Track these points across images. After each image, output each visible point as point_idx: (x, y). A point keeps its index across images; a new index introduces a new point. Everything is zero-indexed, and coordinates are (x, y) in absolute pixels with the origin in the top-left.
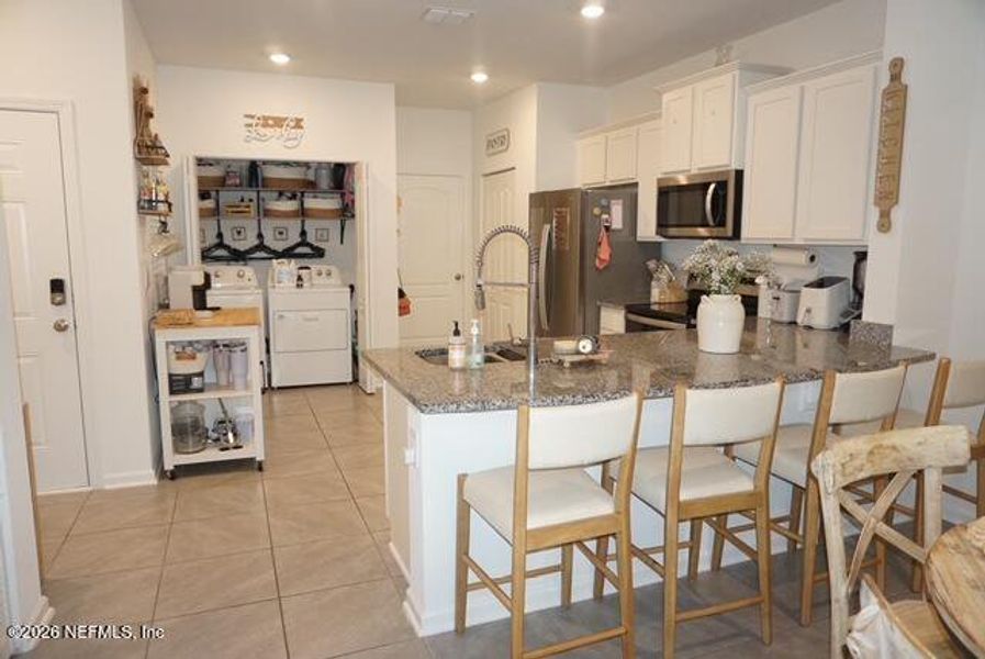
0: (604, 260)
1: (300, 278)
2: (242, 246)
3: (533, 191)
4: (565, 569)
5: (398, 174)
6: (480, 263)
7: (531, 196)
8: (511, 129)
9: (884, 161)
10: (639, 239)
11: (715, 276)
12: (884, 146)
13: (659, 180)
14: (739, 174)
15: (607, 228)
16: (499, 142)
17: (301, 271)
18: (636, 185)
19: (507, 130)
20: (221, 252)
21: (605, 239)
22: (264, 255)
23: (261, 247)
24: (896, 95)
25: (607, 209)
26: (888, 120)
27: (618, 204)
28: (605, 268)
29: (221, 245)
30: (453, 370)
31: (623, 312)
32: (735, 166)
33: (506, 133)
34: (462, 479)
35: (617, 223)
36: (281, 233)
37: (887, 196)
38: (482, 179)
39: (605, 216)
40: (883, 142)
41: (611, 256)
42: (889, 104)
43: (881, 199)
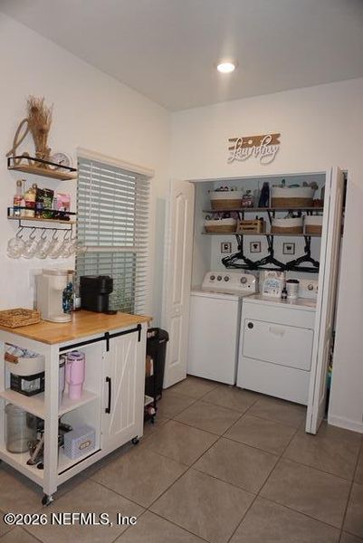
1: (285, 291)
2: (254, 258)
17: (288, 284)
20: (241, 262)
22: (273, 266)
23: (270, 259)
29: (240, 256)
36: (289, 248)
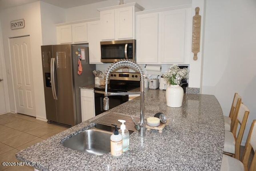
0: (81, 71)
3: (42, 45)
7: (42, 47)
8: (25, 19)
9: (195, 39)
10: (90, 63)
12: (194, 34)
13: (101, 42)
15: (81, 59)
18: (88, 44)
19: (23, 19)
21: (80, 64)
24: (197, 19)
25: (80, 52)
26: (195, 26)
27: (83, 51)
28: (81, 74)
31: (93, 90)
33: (22, 21)
35: (83, 58)
37: (196, 49)
38: (9, 40)
39: (79, 55)
40: (194, 33)
41: (82, 69)
42: (196, 21)
43: (194, 50)
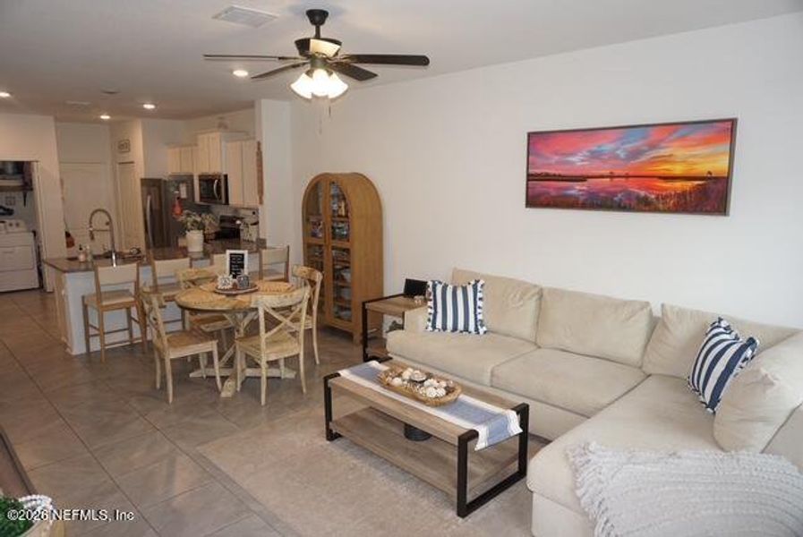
0: (178, 214)
3: (143, 177)
4: (130, 329)
5: (60, 162)
6: (91, 223)
7: (142, 180)
8: (130, 139)
9: (258, 178)
11: (189, 224)
13: (199, 176)
14: (226, 176)
15: (178, 198)
16: (124, 146)
18: (191, 176)
19: (128, 139)
21: (178, 203)
24: (259, 154)
25: (178, 189)
26: (258, 163)
27: (184, 186)
30: (81, 262)
32: (224, 173)
33: (128, 141)
34: (83, 298)
35: (184, 195)
37: (260, 191)
38: (118, 166)
39: (177, 192)
41: (181, 212)
42: (258, 158)
